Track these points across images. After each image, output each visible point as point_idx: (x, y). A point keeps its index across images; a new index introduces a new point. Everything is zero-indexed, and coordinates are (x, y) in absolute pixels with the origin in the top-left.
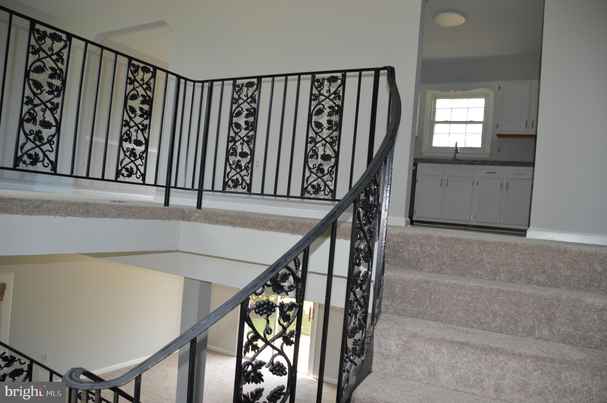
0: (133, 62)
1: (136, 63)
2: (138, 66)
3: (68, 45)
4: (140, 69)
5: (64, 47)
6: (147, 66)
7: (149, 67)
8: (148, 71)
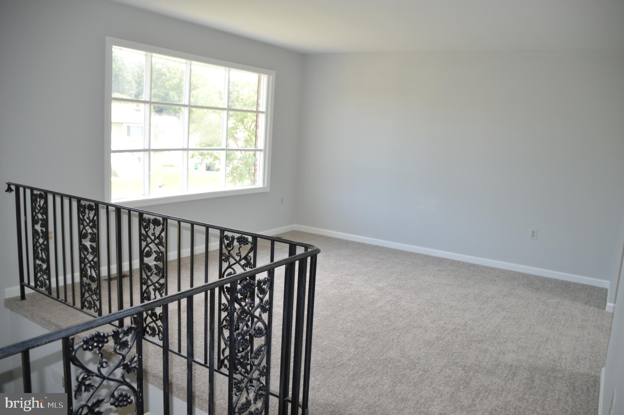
0: (226, 233)
1: (230, 234)
2: (233, 238)
3: (165, 229)
4: (236, 240)
5: (162, 230)
6: (244, 236)
7: (246, 236)
8: (245, 241)
